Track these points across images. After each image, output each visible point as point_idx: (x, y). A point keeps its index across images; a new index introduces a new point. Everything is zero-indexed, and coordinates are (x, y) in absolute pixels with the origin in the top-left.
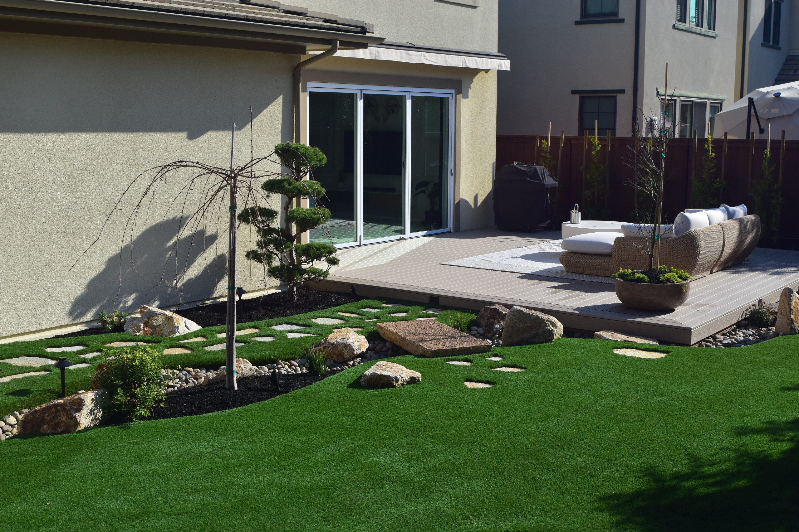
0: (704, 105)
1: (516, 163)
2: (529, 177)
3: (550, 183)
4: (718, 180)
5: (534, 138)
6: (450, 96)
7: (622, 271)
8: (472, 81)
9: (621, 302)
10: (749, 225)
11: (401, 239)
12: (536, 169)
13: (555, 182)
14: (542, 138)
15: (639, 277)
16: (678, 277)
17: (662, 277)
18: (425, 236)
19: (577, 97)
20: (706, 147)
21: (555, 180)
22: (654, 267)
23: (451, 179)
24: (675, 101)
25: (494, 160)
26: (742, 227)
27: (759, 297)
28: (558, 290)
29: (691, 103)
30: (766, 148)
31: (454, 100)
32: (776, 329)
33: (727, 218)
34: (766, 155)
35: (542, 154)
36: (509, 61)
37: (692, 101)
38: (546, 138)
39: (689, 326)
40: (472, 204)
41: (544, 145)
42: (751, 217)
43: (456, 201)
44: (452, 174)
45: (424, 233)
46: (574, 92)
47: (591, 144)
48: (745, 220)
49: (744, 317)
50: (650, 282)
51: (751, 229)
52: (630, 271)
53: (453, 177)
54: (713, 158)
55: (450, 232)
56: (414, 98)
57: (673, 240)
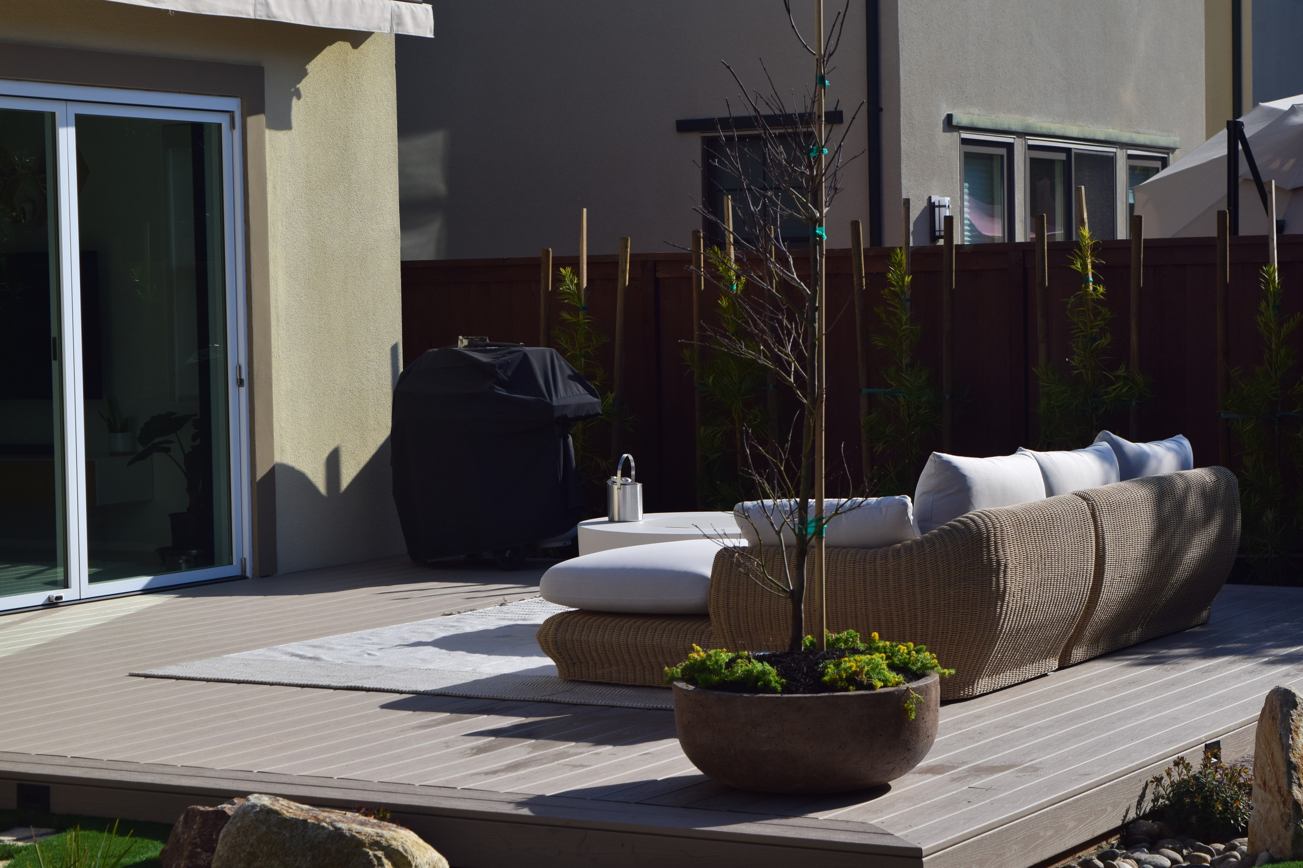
0: (1110, 161)
1: (463, 342)
2: (502, 384)
3: (573, 401)
4: (1121, 372)
5: (534, 266)
6: (224, 120)
7: (698, 654)
8: (305, 73)
9: (699, 773)
10: (1193, 502)
11: (52, 604)
12: (525, 357)
13: (590, 398)
14: (559, 263)
15: (749, 673)
16: (892, 667)
17: (831, 669)
18: (146, 591)
19: (694, 141)
20: (1078, 266)
21: (592, 393)
22: (808, 639)
23: (237, 398)
24: (1010, 147)
25: (397, 336)
26: (1168, 506)
27: (1206, 735)
28: (501, 740)
29: (1063, 156)
30: (1267, 261)
31: (237, 133)
32: (1251, 843)
33: (1114, 474)
34: (1268, 282)
35: (565, 315)
36: (429, 7)
37: (1068, 151)
38: (575, 266)
39: (915, 844)
40: (319, 481)
41: (569, 285)
42: (1202, 475)
43: (260, 473)
44: (240, 383)
45: (141, 582)
46: (684, 126)
47: (716, 276)
48: (1180, 484)
49: (1147, 806)
50: (786, 689)
51: (1199, 514)
52: (725, 656)
53: (243, 390)
54: (1098, 301)
55: (242, 577)
56: (84, 125)
57: (909, 549)
